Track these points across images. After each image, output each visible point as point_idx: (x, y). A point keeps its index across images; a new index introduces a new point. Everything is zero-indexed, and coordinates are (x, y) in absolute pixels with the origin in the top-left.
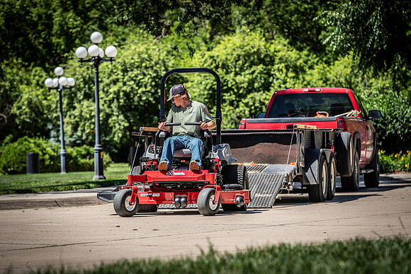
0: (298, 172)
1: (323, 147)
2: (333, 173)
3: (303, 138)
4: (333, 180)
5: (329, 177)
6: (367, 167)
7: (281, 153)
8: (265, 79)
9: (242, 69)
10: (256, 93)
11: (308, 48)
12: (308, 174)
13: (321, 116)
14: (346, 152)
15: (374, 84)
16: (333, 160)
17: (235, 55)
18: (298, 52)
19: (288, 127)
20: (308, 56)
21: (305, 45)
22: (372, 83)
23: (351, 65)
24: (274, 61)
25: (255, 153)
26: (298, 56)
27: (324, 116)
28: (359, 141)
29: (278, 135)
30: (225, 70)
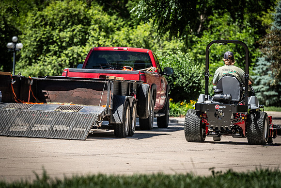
0: (107, 113)
1: (128, 94)
2: (134, 116)
3: (113, 87)
4: (134, 121)
5: (131, 118)
6: (160, 112)
7: (94, 97)
8: (82, 36)
9: (65, 27)
10: (75, 47)
11: (117, 13)
12: (115, 115)
13: (127, 70)
14: (145, 99)
15: (167, 46)
16: (135, 105)
17: (60, 16)
18: (109, 16)
19: (101, 76)
20: (117, 19)
21: (115, 11)
22: (165, 45)
23: (150, 29)
24: (90, 22)
25: (74, 96)
26: (109, 20)
27: (129, 70)
28: (155, 91)
29: (93, 82)
30: (51, 27)
